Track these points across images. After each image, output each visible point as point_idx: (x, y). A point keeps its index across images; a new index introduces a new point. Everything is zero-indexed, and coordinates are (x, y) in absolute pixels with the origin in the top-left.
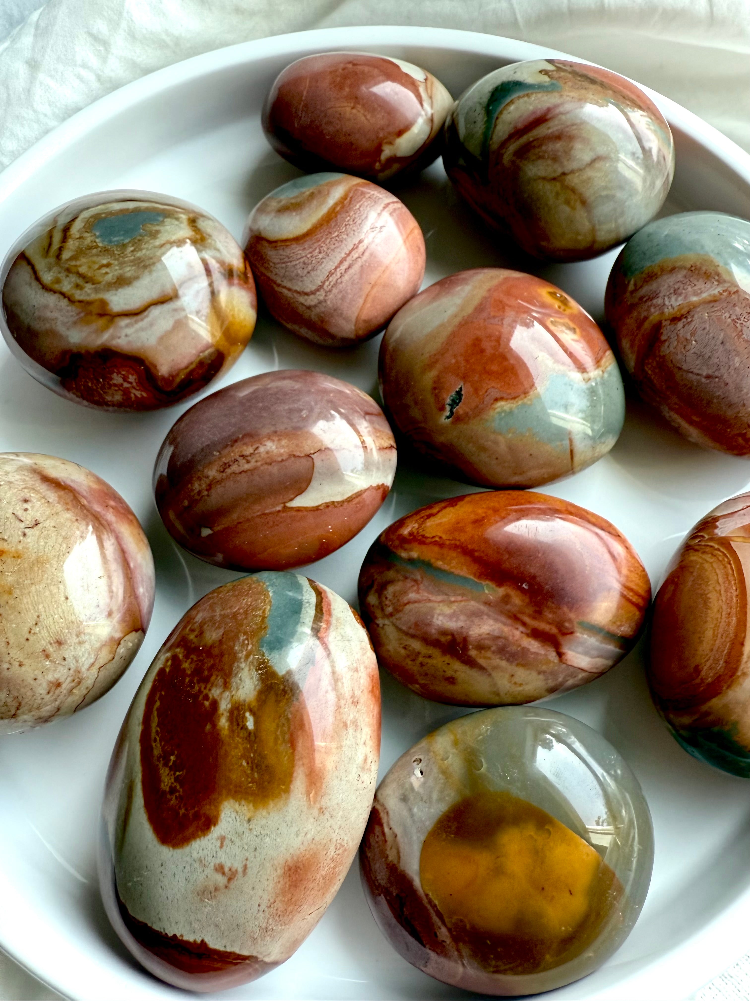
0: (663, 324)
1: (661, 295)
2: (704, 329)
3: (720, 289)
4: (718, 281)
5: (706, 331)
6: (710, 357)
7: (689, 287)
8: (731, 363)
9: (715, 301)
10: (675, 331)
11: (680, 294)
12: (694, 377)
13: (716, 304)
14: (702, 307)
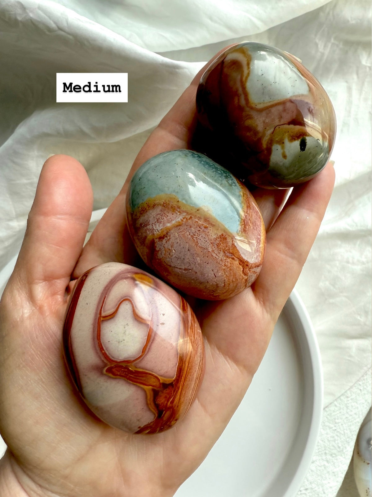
0: (156, 241)
1: (151, 223)
2: (177, 243)
3: (181, 217)
4: (179, 212)
5: (179, 243)
6: (184, 259)
7: (164, 217)
8: (196, 261)
9: (180, 225)
10: (163, 245)
11: (161, 222)
12: (178, 270)
13: (181, 227)
14: (174, 229)
